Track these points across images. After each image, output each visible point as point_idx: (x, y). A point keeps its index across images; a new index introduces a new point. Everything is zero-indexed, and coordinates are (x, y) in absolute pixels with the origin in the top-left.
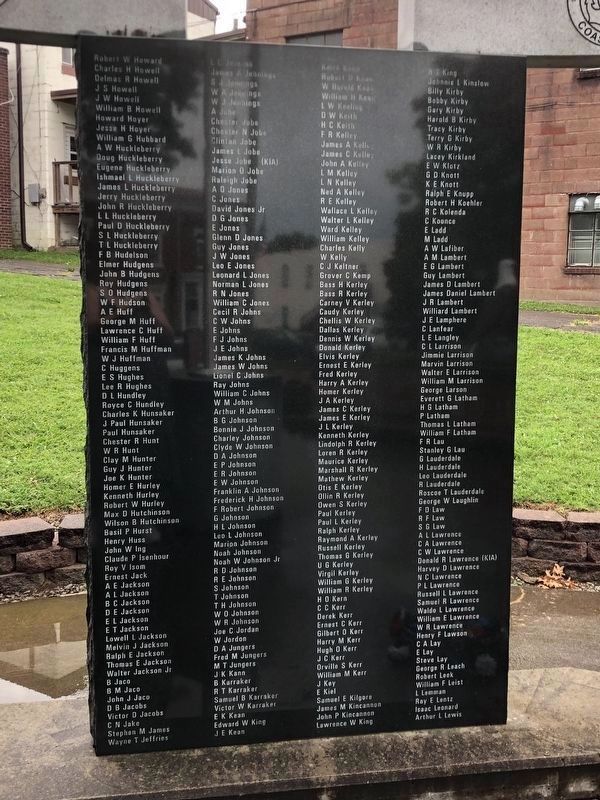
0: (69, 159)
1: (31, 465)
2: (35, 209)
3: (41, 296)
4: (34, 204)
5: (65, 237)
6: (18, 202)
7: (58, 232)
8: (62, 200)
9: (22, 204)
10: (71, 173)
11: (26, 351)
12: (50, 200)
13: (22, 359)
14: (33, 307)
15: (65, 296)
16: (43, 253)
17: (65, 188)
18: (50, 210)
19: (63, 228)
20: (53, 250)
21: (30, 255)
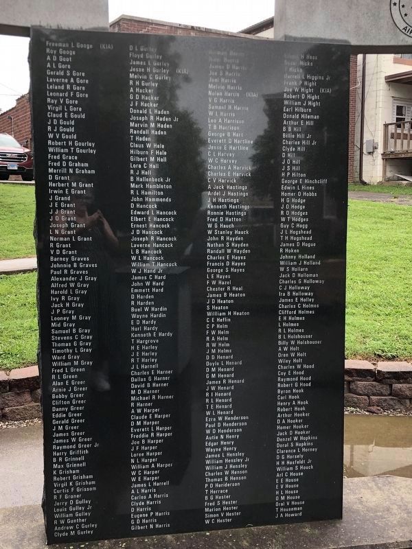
0: (395, 122)
1: (393, 327)
2: (370, 156)
3: (380, 215)
4: (369, 153)
5: (389, 174)
6: (358, 152)
7: (385, 172)
8: (389, 150)
9: (361, 153)
10: (396, 131)
11: (377, 252)
12: (380, 150)
13: (375, 257)
14: (376, 223)
15: (396, 215)
16: (374, 186)
17: (391, 141)
18: (380, 157)
19: (388, 169)
20: (380, 184)
21: (366, 188)
